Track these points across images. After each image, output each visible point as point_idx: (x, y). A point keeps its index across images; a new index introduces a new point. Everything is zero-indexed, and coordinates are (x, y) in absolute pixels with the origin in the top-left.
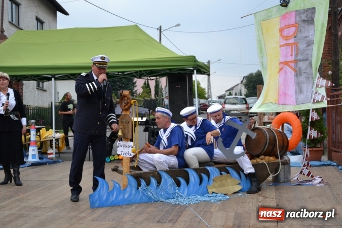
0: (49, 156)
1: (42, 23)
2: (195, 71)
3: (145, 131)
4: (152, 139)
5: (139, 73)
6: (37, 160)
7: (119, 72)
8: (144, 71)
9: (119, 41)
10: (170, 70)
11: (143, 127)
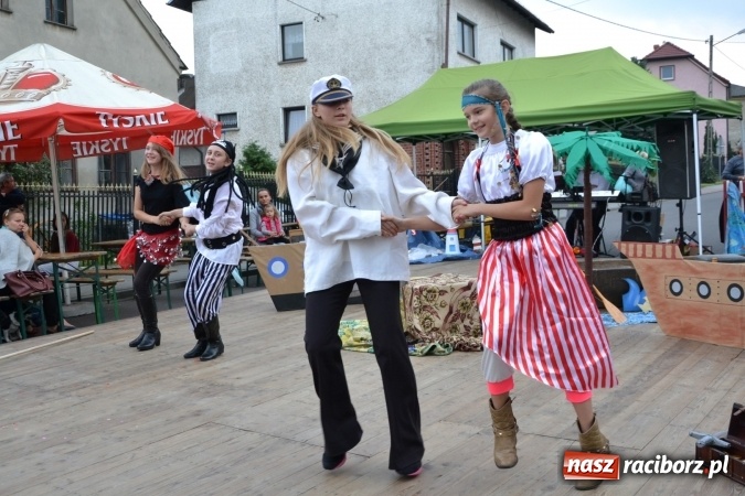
0: (475, 248)
1: (511, 49)
2: (695, 116)
3: (620, 210)
4: (627, 223)
5: (615, 124)
6: (457, 252)
7: (574, 123)
8: (627, 118)
9: (582, 74)
10: (665, 114)
11: (617, 205)
